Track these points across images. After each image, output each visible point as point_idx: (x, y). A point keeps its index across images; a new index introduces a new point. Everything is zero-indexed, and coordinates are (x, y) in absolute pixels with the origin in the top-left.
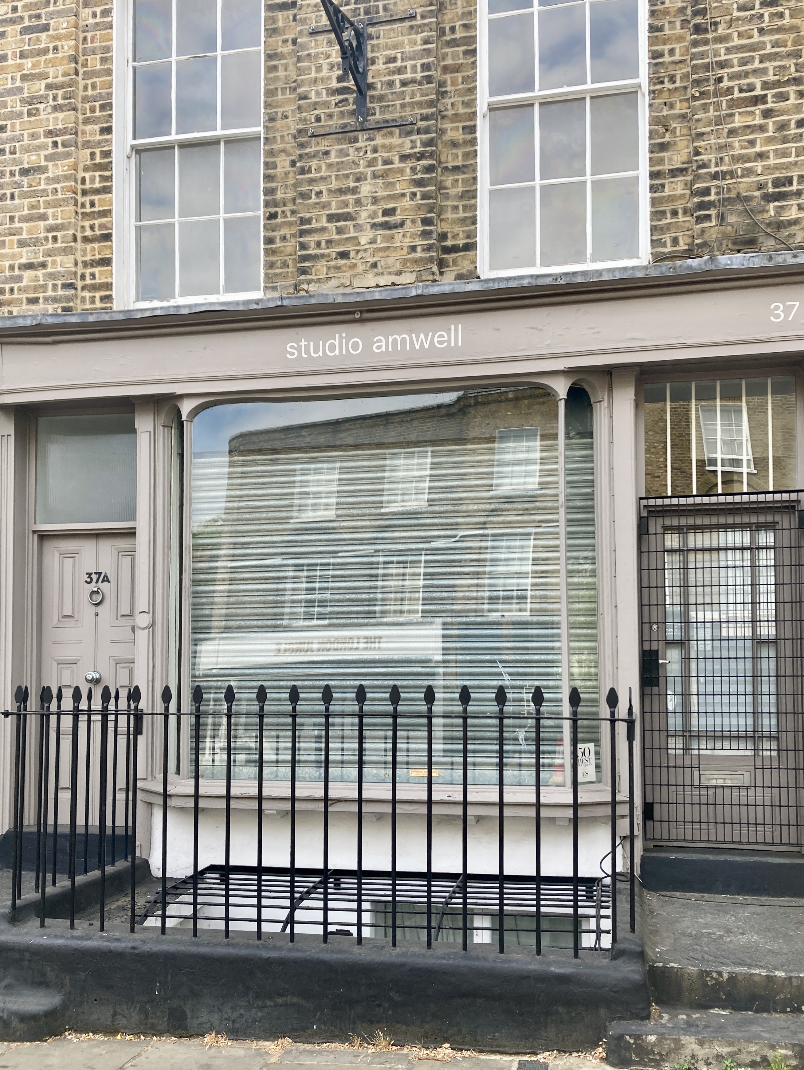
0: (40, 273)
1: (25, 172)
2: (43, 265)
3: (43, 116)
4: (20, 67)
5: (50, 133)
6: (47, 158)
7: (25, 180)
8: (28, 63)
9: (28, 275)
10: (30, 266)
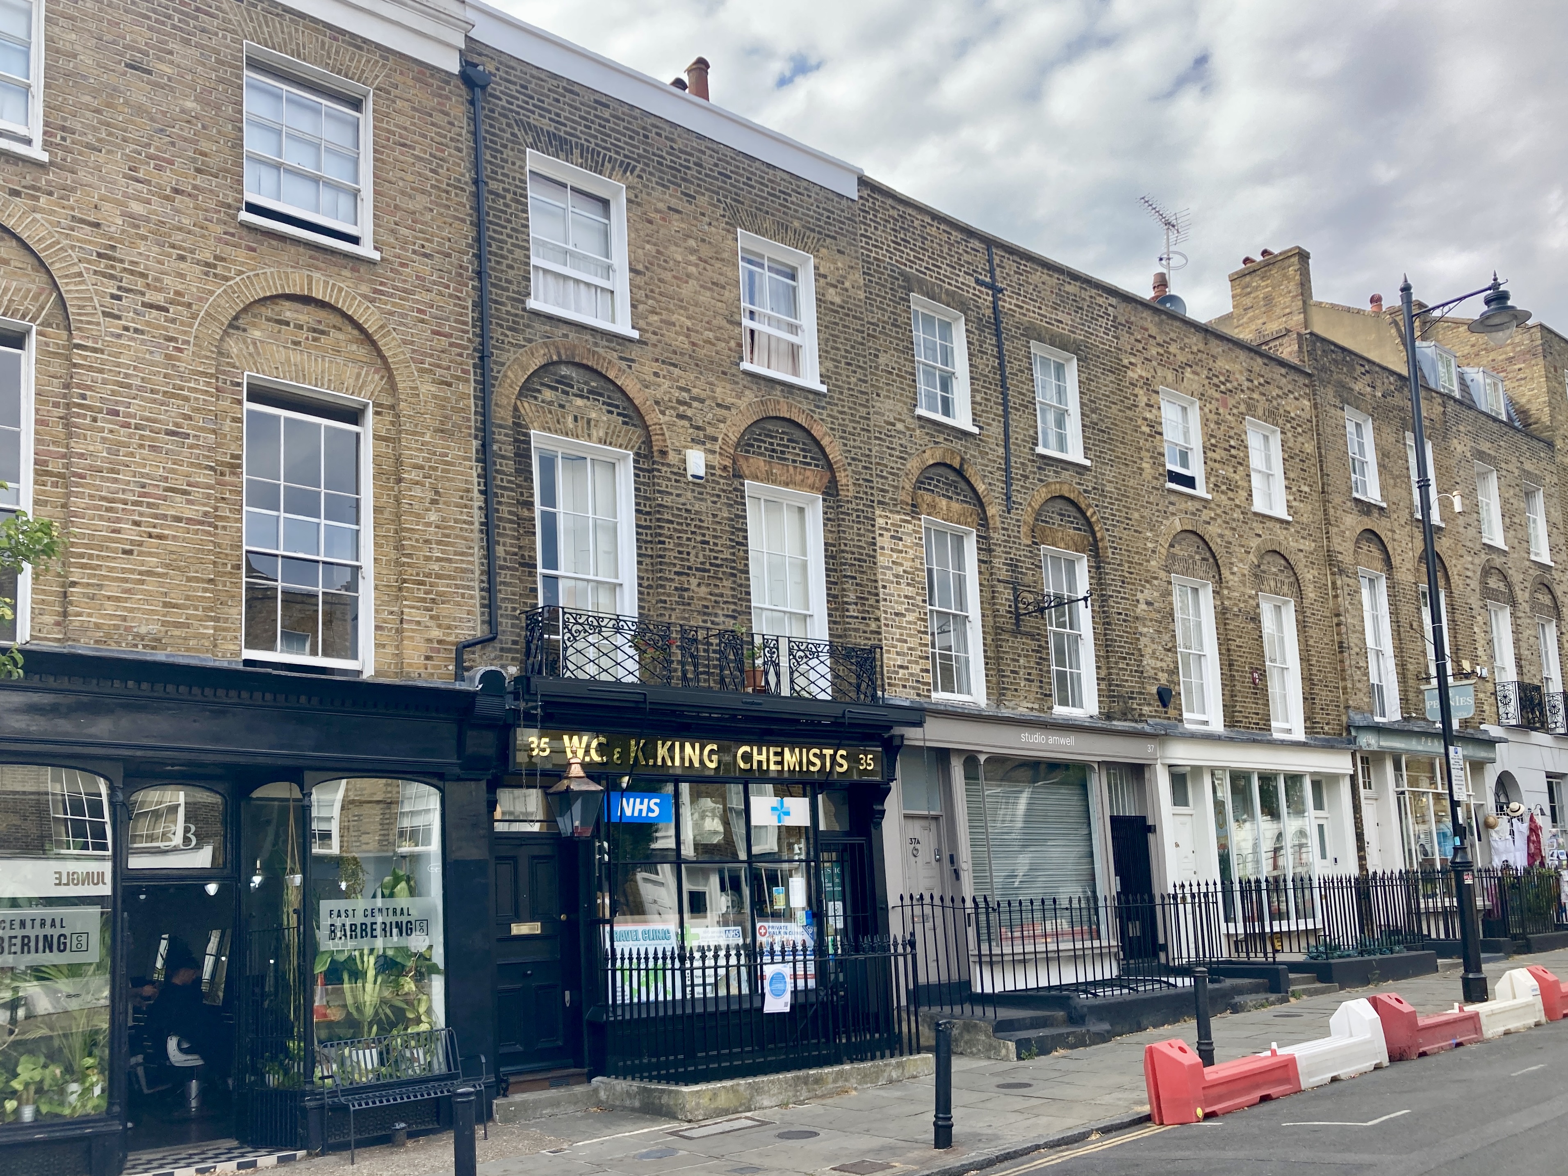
0: (906, 671)
1: (896, 614)
2: (907, 668)
3: (903, 586)
4: (891, 556)
5: (906, 597)
6: (906, 610)
7: (897, 619)
8: (895, 555)
9: (901, 671)
10: (901, 667)
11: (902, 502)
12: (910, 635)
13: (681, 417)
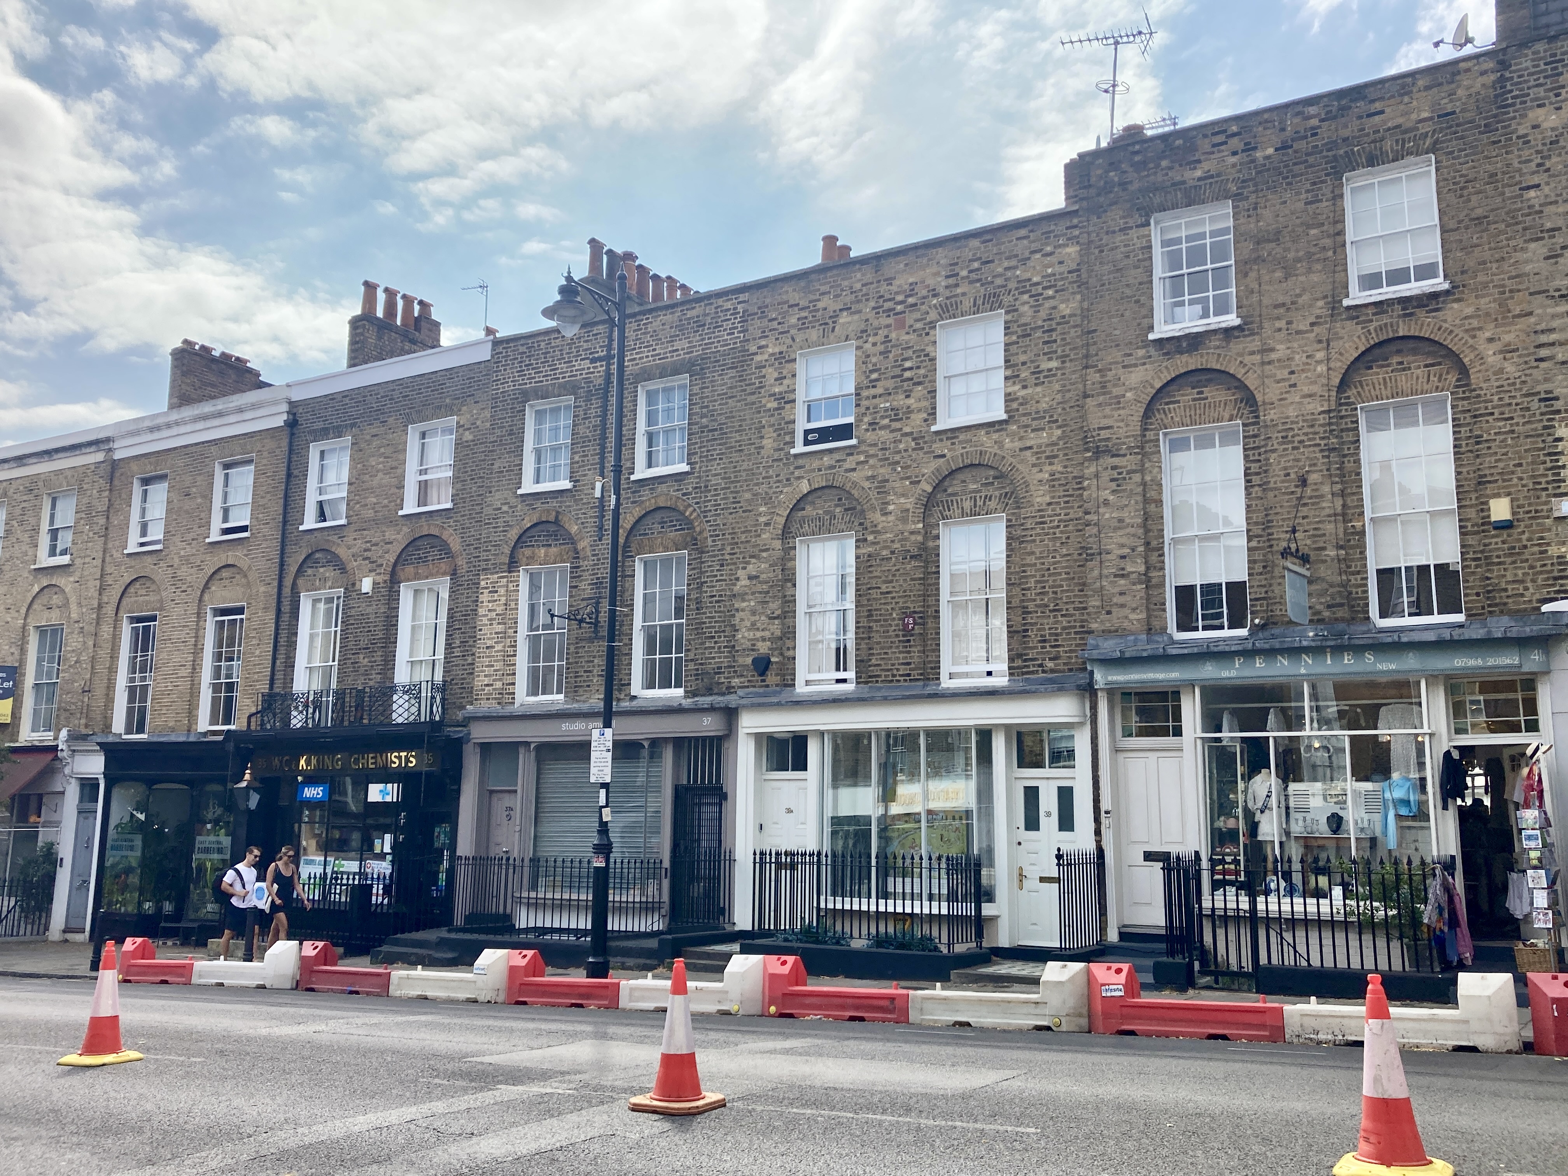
4: (487, 606)
7: (488, 651)
8: (490, 605)
11: (501, 564)
12: (495, 661)
13: (364, 559)
